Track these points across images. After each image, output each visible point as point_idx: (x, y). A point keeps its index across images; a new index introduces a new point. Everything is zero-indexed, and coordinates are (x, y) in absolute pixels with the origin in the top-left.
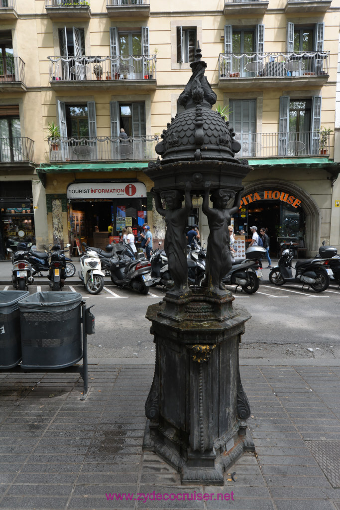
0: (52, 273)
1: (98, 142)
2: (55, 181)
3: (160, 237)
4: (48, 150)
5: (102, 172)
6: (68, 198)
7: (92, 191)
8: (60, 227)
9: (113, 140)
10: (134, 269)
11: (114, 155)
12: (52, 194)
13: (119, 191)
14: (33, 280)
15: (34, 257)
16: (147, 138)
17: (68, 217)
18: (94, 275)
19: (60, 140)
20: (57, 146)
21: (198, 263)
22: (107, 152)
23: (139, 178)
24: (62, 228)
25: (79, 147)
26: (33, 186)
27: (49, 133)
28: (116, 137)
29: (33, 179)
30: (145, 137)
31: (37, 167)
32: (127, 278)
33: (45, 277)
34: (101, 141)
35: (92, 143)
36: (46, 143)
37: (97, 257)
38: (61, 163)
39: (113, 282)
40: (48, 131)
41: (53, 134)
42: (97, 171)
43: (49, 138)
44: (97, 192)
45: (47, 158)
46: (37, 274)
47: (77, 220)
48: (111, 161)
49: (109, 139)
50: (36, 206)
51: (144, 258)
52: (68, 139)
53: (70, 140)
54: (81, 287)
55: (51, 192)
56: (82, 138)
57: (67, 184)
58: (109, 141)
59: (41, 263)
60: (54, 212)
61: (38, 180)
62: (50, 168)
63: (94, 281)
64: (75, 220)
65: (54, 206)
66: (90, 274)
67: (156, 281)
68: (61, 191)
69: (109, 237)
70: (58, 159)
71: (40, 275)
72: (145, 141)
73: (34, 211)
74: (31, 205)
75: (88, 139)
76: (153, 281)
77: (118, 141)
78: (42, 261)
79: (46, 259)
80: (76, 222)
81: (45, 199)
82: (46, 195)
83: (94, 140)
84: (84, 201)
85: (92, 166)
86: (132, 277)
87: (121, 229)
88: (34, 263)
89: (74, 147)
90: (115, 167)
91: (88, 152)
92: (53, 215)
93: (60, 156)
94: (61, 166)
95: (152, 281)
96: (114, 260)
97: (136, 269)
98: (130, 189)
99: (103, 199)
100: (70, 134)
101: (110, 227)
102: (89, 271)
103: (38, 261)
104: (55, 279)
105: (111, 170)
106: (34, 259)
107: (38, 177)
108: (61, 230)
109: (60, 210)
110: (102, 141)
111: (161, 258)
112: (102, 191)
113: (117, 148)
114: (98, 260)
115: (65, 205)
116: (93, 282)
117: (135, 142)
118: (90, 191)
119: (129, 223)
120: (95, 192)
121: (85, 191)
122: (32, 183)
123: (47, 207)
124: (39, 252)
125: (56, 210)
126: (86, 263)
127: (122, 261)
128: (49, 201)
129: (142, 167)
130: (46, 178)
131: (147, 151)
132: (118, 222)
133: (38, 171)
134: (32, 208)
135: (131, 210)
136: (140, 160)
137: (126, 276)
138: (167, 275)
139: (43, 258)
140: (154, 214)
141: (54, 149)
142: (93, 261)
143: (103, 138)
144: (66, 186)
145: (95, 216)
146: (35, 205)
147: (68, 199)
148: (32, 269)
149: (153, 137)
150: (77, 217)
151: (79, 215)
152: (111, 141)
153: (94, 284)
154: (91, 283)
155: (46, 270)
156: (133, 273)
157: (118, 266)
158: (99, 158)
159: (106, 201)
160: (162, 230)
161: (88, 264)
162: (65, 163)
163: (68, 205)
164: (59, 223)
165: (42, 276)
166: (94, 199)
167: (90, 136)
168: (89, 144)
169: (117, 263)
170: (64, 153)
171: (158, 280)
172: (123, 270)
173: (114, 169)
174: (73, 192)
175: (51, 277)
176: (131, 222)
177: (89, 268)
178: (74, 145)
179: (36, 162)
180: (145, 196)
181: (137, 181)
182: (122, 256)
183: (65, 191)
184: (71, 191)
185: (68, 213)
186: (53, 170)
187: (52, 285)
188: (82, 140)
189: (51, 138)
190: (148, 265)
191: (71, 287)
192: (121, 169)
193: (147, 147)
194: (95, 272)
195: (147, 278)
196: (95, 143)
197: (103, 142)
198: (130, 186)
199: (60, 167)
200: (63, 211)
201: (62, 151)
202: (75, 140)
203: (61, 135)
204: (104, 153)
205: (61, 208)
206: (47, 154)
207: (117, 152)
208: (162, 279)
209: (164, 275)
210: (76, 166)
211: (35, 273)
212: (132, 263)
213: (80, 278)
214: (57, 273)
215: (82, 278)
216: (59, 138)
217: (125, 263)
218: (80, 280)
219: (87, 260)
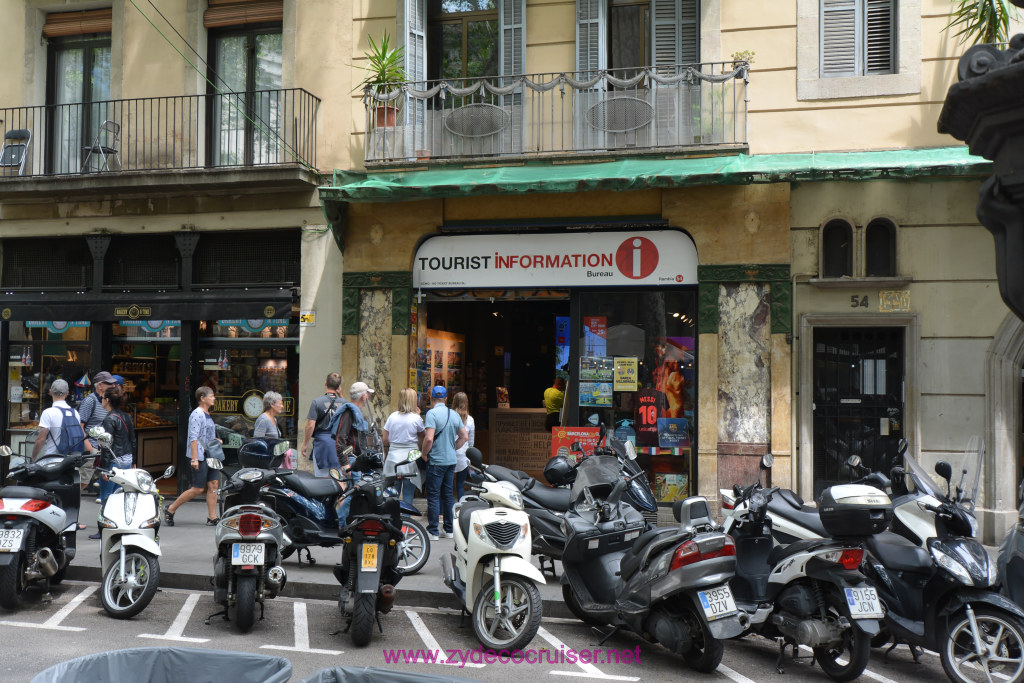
0: (352, 558)
1: (528, 93)
2: (377, 227)
3: (746, 434)
4: (362, 127)
5: (538, 193)
6: (415, 286)
7: (499, 261)
8: (382, 387)
9: (583, 83)
10: (662, 563)
11: (584, 136)
12: (364, 274)
13: (594, 260)
14: (284, 578)
15: (290, 494)
16: (706, 71)
17: (413, 352)
18: (505, 576)
19: (403, 93)
20: (390, 110)
21: (938, 554)
22: (558, 128)
23: (671, 214)
24: (389, 392)
25: (465, 111)
26: (304, 246)
27: (368, 71)
28: (594, 72)
29: (305, 222)
30: (699, 68)
31: (321, 183)
32: (634, 598)
33: (324, 568)
34: (542, 88)
35: (507, 96)
36: (359, 105)
37: (517, 504)
38: (401, 166)
39: (571, 605)
40: (368, 64)
41: (382, 73)
42: (522, 190)
43: (368, 87)
44: (516, 266)
45: (355, 153)
46: (296, 552)
47: (439, 365)
48: (571, 154)
49: (567, 81)
50: (308, 314)
51: (705, 519)
52: (430, 87)
53: (434, 90)
54: (448, 615)
55: (361, 264)
56: (475, 81)
57: (416, 237)
58: (567, 88)
59: (312, 516)
60: (365, 333)
61: (323, 227)
62: (366, 184)
63: (503, 601)
64: (433, 363)
65: (366, 314)
66: (489, 571)
67: (753, 619)
68: (393, 263)
69: (549, 430)
70: (393, 153)
71: (304, 559)
72: (698, 81)
73: (302, 330)
74: (294, 309)
75: (497, 85)
76: (743, 620)
77: (602, 84)
78: (316, 507)
79: (330, 499)
80: (433, 371)
81: (341, 290)
82: (345, 274)
83: (515, 87)
84: (469, 298)
85: (505, 175)
86: (656, 594)
87: (594, 400)
88: (291, 513)
89: (446, 113)
90: (584, 178)
91: (492, 128)
92: (362, 343)
93: (398, 143)
94: (401, 176)
95: (737, 620)
96: (582, 521)
97: (675, 564)
98: (637, 255)
99: (537, 289)
100: (435, 71)
101: (551, 393)
102: (487, 560)
103: (301, 508)
104: (361, 582)
105: (571, 187)
106: (291, 500)
107: (322, 216)
108: (384, 398)
109: (387, 329)
110: (545, 89)
111: (769, 523)
112: (535, 261)
113: (594, 109)
114: (521, 518)
115: (403, 309)
116: (498, 603)
117: (661, 87)
118: (492, 262)
119: (627, 380)
120: (510, 263)
121: (474, 263)
122: (304, 236)
123: (344, 317)
124: (310, 475)
125: (372, 328)
126: (477, 528)
127: (609, 525)
128: (351, 296)
129: (686, 173)
130: (345, 218)
131: (706, 116)
132: (585, 372)
133: (324, 194)
134: (295, 320)
135: (624, 333)
136: (676, 149)
137: (628, 588)
138: (802, 597)
139: (319, 498)
140: (725, 348)
141: (381, 123)
142: (503, 520)
143: (548, 79)
144: (412, 246)
145: (499, 351)
146: (306, 308)
147: (417, 290)
148: (285, 536)
149: (729, 68)
150: (439, 354)
151: (444, 346)
152: (574, 87)
153: (504, 614)
154: (494, 606)
155: (327, 543)
156: (660, 579)
157: (594, 544)
158: (528, 145)
159: (544, 295)
160: (754, 409)
161: (484, 532)
162: (415, 166)
163: (414, 310)
164: (378, 371)
165: (312, 565)
166: (505, 290)
167: (502, 74)
168: (496, 98)
169: (592, 535)
170: (413, 135)
171: (761, 615)
172: (614, 563)
173: (582, 184)
174: (435, 264)
175: (347, 571)
176: (634, 376)
177: (488, 546)
178: (448, 106)
179: (321, 166)
180: (690, 278)
181: (660, 224)
182: (612, 506)
183: (408, 261)
184: (427, 263)
185: (412, 340)
186: (374, 190)
187: (350, 603)
188: (474, 87)
189: (375, 88)
190: (724, 550)
191: (412, 614)
192: (606, 182)
193: (706, 103)
194: (509, 565)
195: (719, 605)
196: (519, 95)
197: (548, 93)
198: (637, 243)
199: (398, 181)
200: (395, 331)
201: (408, 128)
202: (454, 90)
203: (409, 76)
204: (548, 128)
205: (389, 320)
206: (358, 140)
207: (595, 122)
208: (776, 611)
209: (787, 597)
210: (448, 177)
211: (288, 551)
212: (655, 537)
213: (450, 584)
214: (370, 561)
215: (456, 584)
216: (399, 86)
217: (622, 536)
218: (450, 591)
219: (482, 517)
